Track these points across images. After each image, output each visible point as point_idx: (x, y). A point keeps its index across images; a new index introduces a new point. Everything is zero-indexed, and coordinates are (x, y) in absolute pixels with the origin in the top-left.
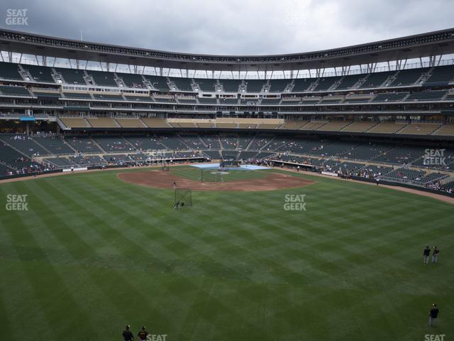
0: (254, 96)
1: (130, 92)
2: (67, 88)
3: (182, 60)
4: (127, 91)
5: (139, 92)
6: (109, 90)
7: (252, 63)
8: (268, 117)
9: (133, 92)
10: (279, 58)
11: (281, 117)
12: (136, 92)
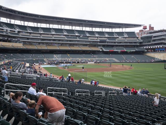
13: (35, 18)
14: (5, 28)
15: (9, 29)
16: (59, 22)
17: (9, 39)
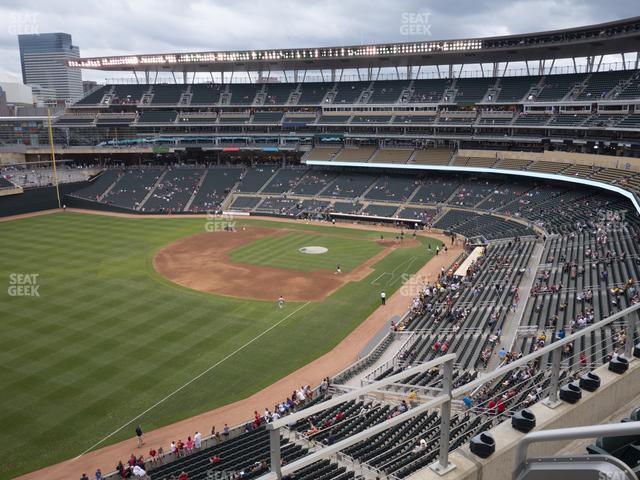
1: (408, 109)
2: (328, 110)
3: (505, 48)
4: (404, 109)
5: (422, 109)
6: (378, 109)
9: (412, 109)
12: (417, 109)
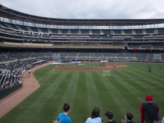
0: (38, 34)
7: (35, 19)
8: (45, 43)
10: (47, 19)
11: (51, 43)
13: (64, 22)
14: (40, 33)
15: (42, 33)
16: (85, 23)
17: (41, 41)
